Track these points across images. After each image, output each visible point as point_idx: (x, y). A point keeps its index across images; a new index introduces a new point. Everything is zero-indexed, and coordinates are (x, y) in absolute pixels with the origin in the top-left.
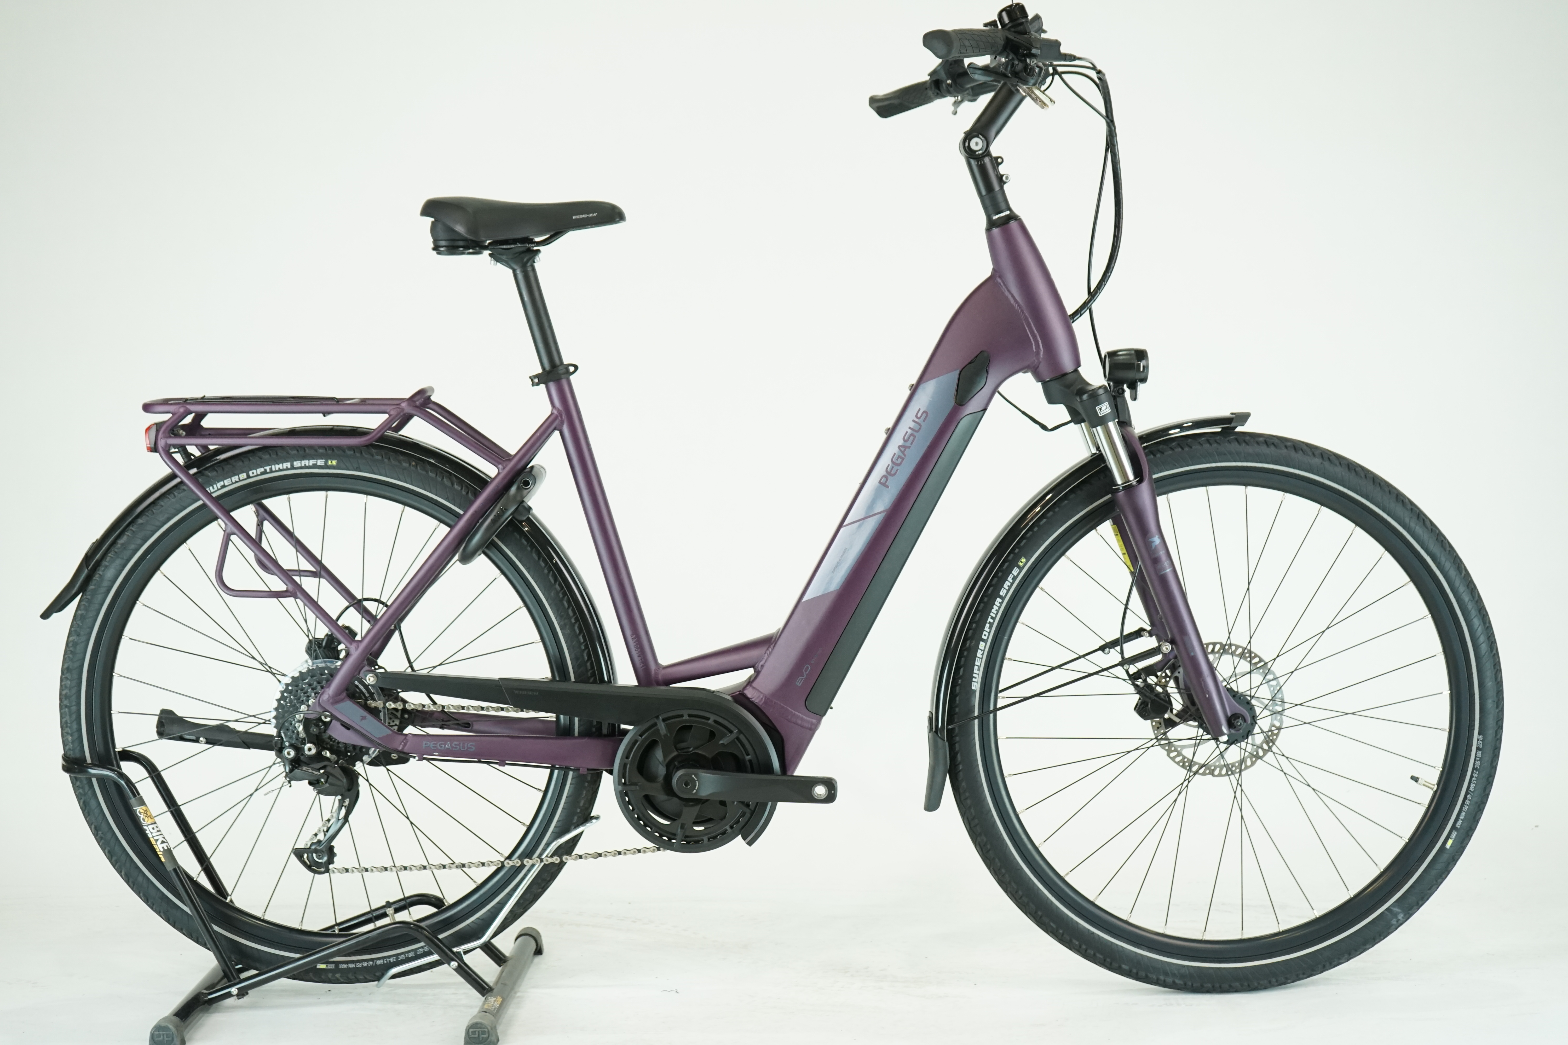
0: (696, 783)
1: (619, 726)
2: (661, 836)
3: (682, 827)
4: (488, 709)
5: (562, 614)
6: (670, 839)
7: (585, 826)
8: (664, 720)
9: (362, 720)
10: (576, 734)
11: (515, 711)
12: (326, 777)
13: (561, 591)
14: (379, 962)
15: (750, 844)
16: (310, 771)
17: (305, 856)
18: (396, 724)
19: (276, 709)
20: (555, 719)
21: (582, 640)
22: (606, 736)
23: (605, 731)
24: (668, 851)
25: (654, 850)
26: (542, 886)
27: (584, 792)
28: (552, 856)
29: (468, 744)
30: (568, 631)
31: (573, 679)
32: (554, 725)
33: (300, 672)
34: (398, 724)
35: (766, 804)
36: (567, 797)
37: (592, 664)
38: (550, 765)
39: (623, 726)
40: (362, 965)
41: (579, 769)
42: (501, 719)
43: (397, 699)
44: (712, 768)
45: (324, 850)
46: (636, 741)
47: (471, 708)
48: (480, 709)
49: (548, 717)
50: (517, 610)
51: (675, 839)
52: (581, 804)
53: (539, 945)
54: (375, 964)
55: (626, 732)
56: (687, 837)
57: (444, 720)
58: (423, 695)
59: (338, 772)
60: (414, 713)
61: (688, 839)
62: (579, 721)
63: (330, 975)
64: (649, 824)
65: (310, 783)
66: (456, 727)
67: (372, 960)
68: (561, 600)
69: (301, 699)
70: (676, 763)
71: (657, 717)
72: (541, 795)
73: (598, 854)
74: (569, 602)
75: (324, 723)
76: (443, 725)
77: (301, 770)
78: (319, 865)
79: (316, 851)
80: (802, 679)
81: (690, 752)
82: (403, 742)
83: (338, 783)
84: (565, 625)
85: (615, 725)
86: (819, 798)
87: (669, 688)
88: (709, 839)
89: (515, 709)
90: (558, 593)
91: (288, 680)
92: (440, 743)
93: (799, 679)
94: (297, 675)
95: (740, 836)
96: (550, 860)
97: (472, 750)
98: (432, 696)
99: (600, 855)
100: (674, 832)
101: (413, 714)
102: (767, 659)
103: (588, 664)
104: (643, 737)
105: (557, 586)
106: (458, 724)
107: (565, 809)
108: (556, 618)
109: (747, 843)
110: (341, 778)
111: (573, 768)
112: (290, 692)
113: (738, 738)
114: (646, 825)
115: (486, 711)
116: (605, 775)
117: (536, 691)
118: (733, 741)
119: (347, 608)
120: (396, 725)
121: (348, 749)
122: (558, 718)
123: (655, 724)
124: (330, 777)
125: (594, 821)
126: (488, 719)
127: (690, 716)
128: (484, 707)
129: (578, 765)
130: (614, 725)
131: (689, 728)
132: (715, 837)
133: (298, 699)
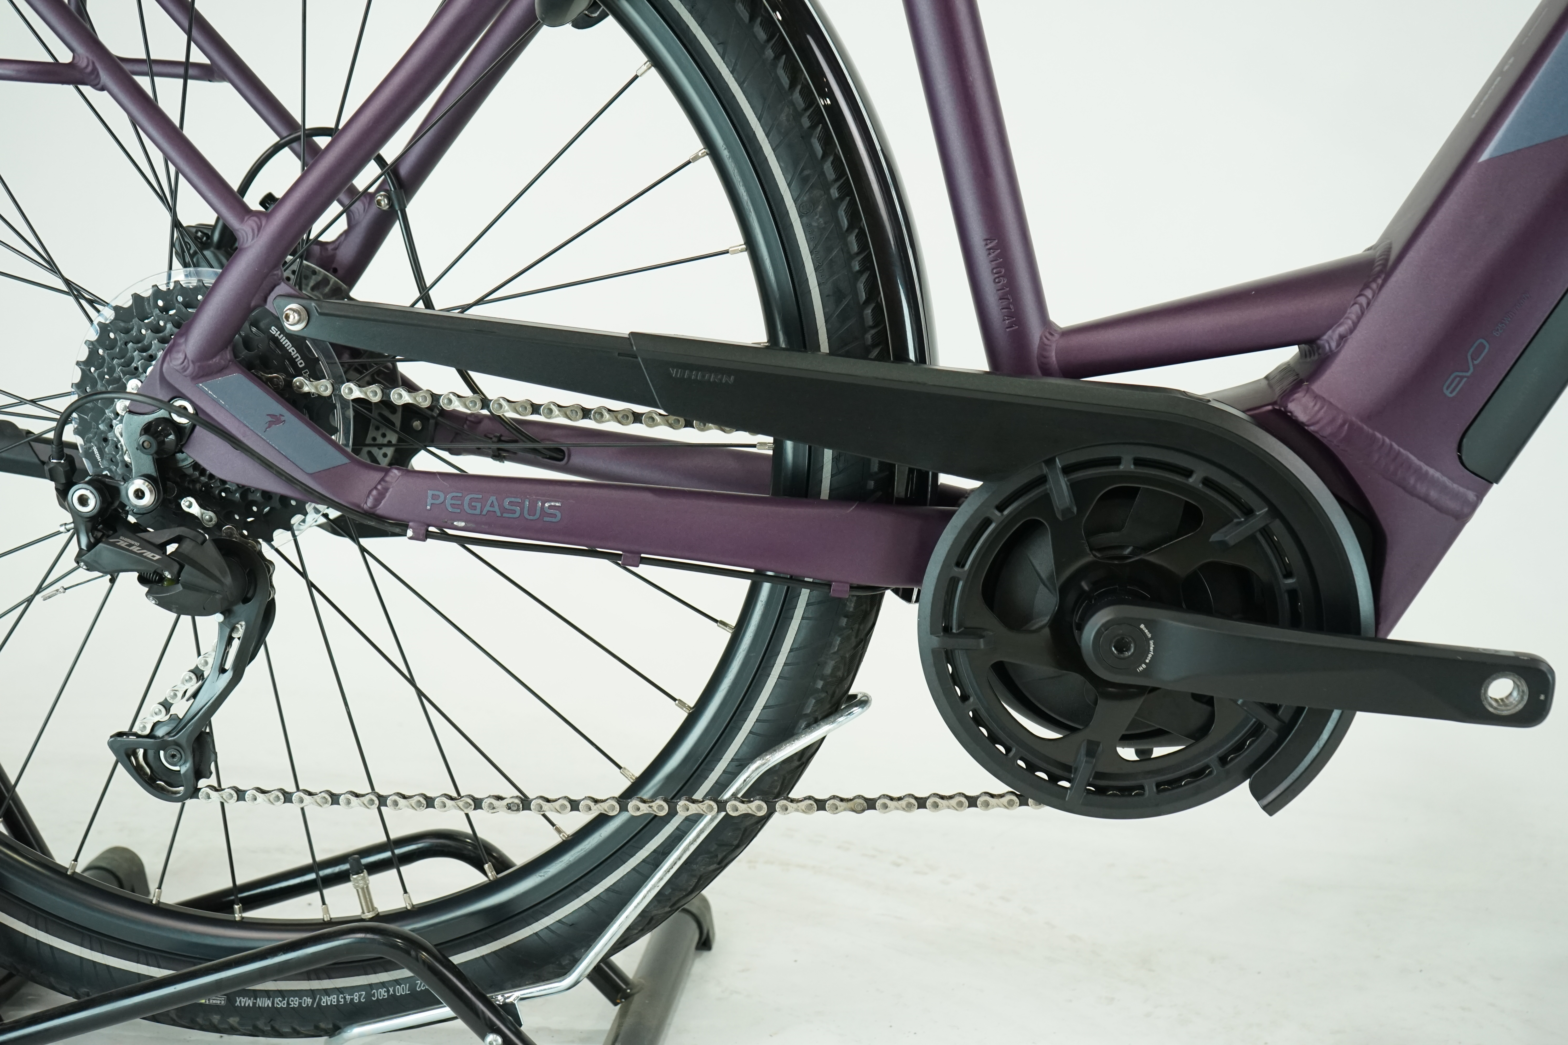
0: (1149, 647)
1: (935, 478)
2: (1032, 767)
3: (1092, 750)
4: (602, 415)
5: (806, 172)
6: (1054, 779)
7: (833, 722)
8: (1066, 470)
9: (271, 424)
10: (825, 494)
11: (671, 426)
12: (176, 567)
13: (806, 109)
14: (326, 1001)
15: (1271, 809)
16: (135, 549)
17: (141, 752)
18: (390, 442)
19: (79, 386)
20: (771, 452)
21: (855, 248)
22: (901, 502)
23: (900, 488)
24: (1047, 810)
25: (1011, 804)
26: (720, 857)
27: (838, 641)
28: (748, 797)
29: (543, 504)
30: (818, 221)
31: (824, 347)
32: (768, 467)
33: (136, 297)
34: (394, 441)
35: (1330, 713)
36: (791, 650)
37: (878, 309)
38: (752, 571)
39: (945, 479)
40: (288, 1004)
41: (830, 586)
42: (629, 443)
43: (393, 379)
44: (1184, 606)
45: (183, 742)
46: (987, 522)
47: (556, 410)
48: (580, 414)
49: (754, 446)
50: (689, 163)
51: (1069, 781)
52: (828, 670)
53: (705, 932)
54: (319, 1004)
55: (955, 497)
56: (1099, 775)
57: (503, 438)
58: (451, 373)
59: (211, 555)
60: (433, 417)
61: (1103, 783)
62: (835, 460)
63: (216, 1019)
64: (1001, 735)
65: (142, 580)
66: (531, 456)
67: (312, 993)
68: (806, 137)
69: (134, 365)
70: (1085, 586)
71: (1050, 462)
72: (725, 636)
73: (866, 800)
74: (826, 141)
75: (178, 428)
76: (499, 449)
77: (114, 544)
78: (173, 779)
79: (163, 744)
80: (1462, 378)
81: (1127, 557)
82: (375, 488)
83: (212, 584)
84: (814, 203)
85: (928, 473)
86: (1499, 712)
87: (1082, 385)
88: (1158, 785)
89: (672, 419)
90: (797, 115)
91: (108, 315)
92: (472, 496)
93: (1452, 377)
94: (126, 302)
95: (1247, 783)
96: (743, 808)
97: (553, 520)
98: (475, 376)
99: (871, 804)
100: (1067, 760)
101: (432, 421)
102: (1359, 319)
103: (868, 311)
104: (1006, 512)
105: (796, 96)
106: (535, 451)
107: (785, 678)
108: (789, 185)
109: (1264, 808)
110: (217, 573)
111: (811, 580)
112: (110, 346)
113: (1266, 532)
114: (994, 739)
115: (595, 419)
116: (890, 599)
117: (728, 372)
118: (1252, 538)
119: (276, 149)
120: (389, 444)
121: (251, 497)
122: (778, 447)
123: (1042, 480)
124: (187, 568)
125: (856, 710)
126: (603, 443)
127: (1138, 462)
128: (590, 410)
129: (825, 575)
130: (923, 475)
131: (1131, 493)
132: (1174, 783)
133: (128, 364)
